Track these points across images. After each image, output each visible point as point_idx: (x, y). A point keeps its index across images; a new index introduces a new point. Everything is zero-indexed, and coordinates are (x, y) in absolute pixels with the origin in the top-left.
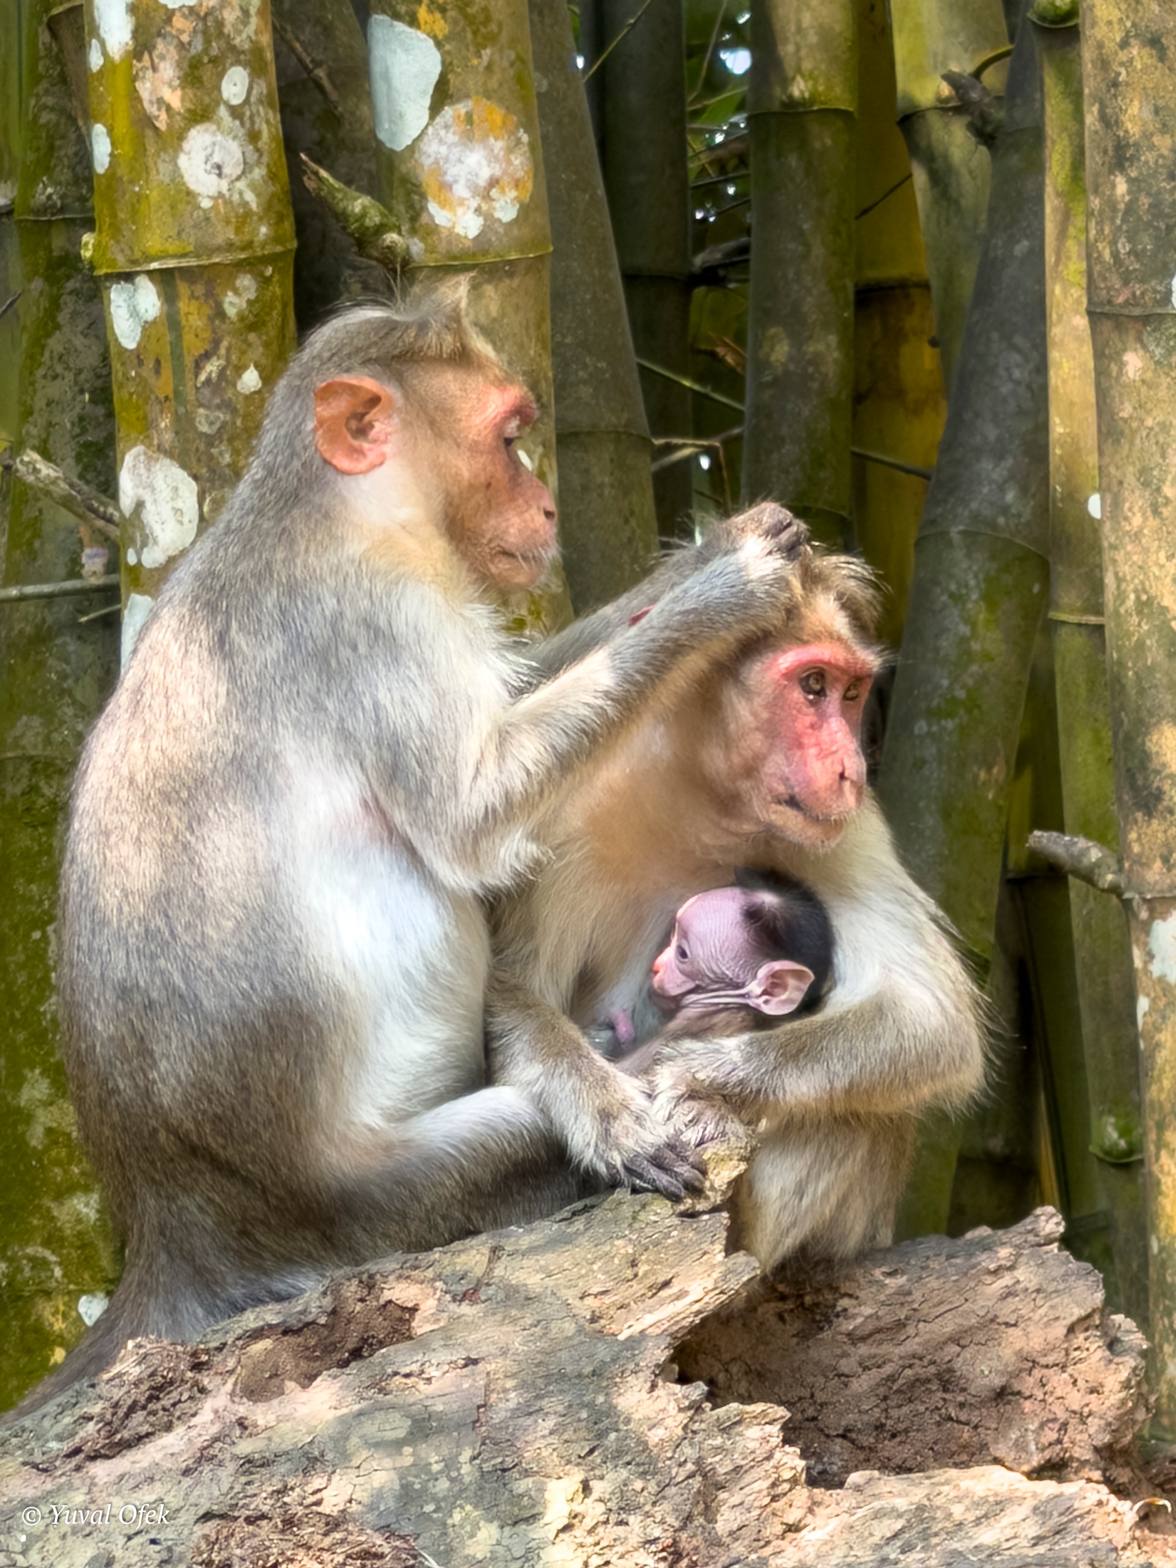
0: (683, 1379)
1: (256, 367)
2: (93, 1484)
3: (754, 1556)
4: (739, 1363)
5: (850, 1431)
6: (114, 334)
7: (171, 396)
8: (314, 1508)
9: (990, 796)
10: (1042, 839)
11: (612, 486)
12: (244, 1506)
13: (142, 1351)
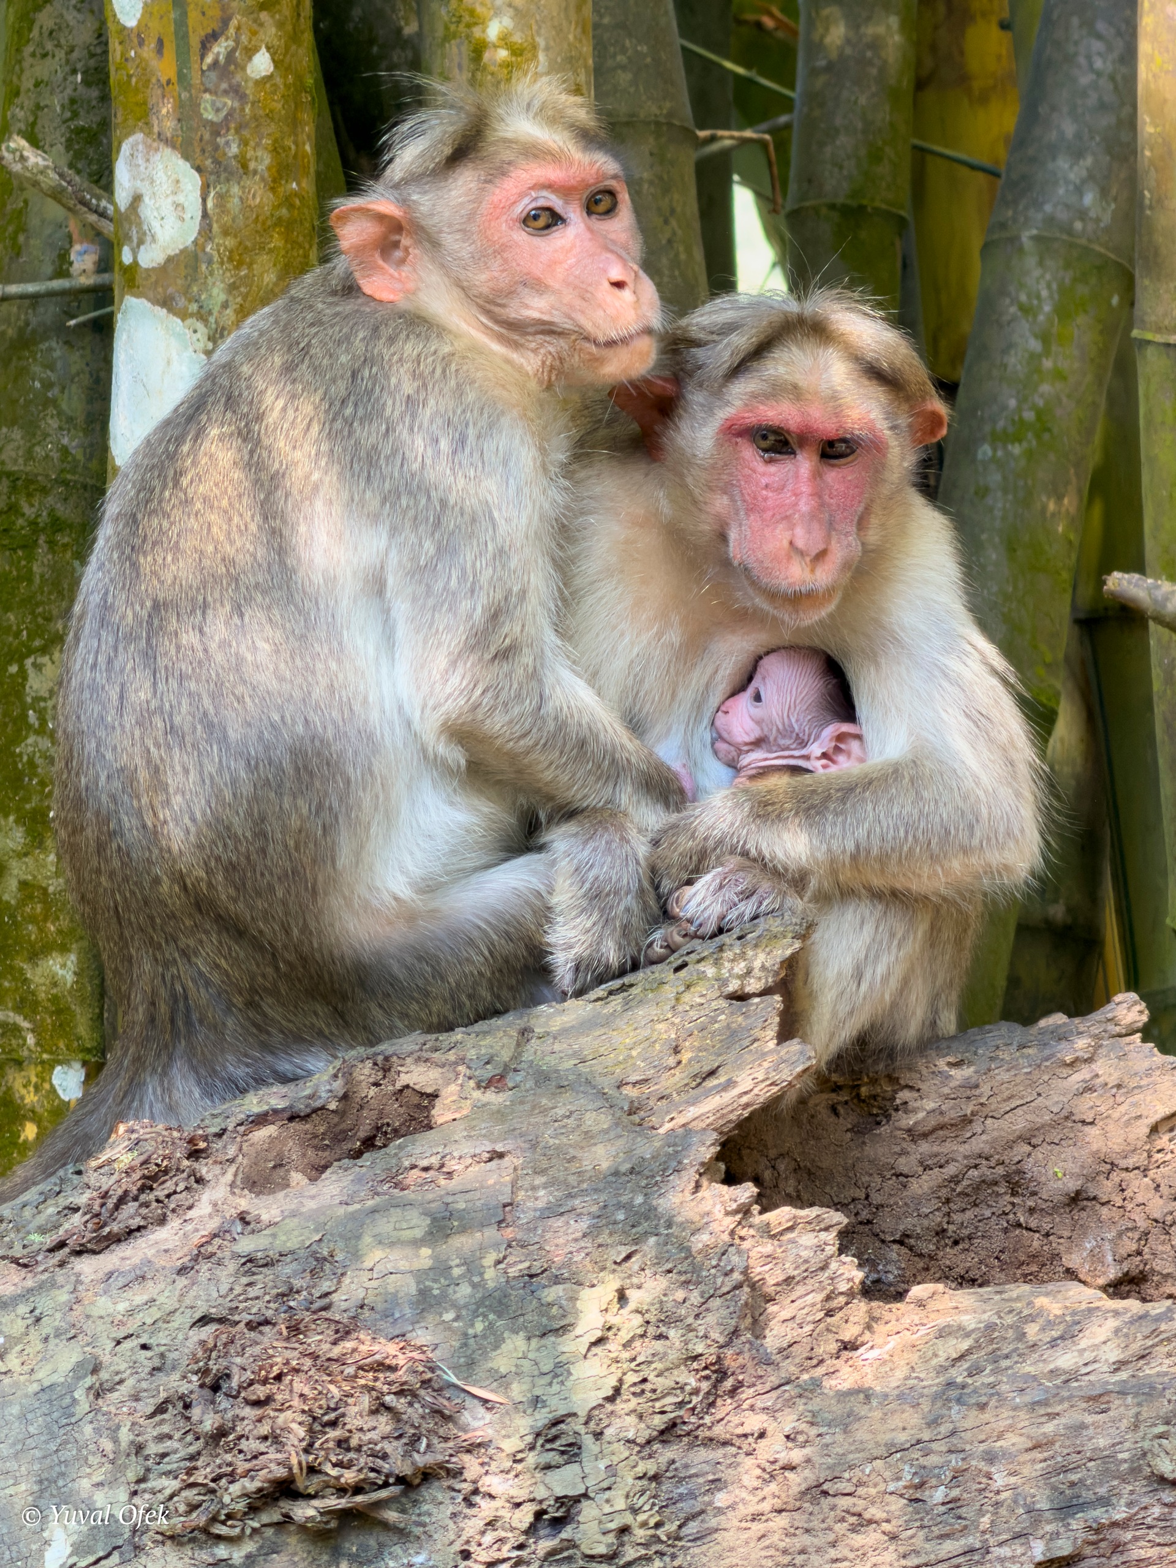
0: (731, 1179)
1: (268, 49)
2: (78, 1282)
3: (805, 1377)
4: (787, 1160)
5: (908, 1236)
6: (113, 10)
7: (174, 79)
8: (323, 1313)
9: (1060, 529)
10: (1120, 582)
11: (651, 183)
12: (247, 1309)
13: (134, 1136)
